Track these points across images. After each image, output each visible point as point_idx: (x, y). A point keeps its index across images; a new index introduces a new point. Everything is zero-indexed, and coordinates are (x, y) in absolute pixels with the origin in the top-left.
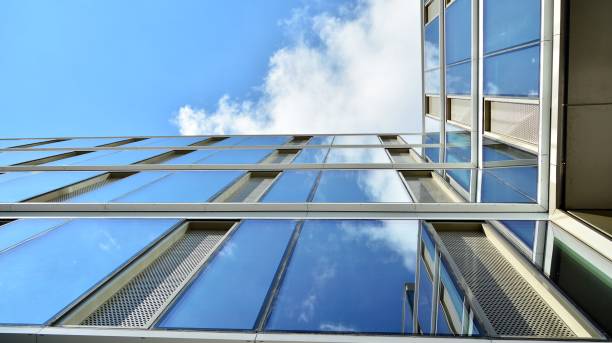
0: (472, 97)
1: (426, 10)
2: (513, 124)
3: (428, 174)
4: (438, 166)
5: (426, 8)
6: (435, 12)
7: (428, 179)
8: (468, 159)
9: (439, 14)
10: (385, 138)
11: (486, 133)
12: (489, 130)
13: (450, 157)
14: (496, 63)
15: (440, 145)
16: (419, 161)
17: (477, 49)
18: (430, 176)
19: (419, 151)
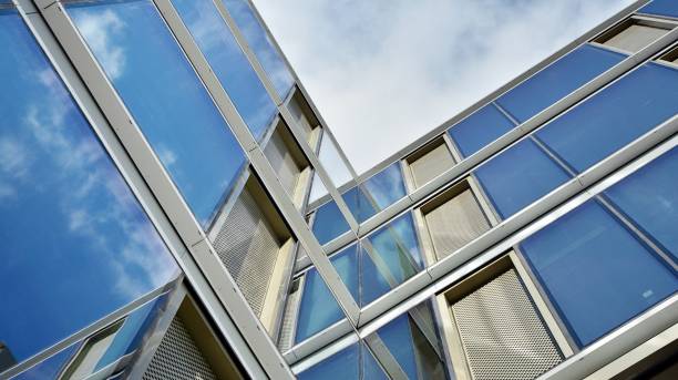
0: (499, 226)
1: (625, 23)
2: (495, 337)
3: (282, 234)
4: (311, 249)
5: (631, 22)
6: (633, 45)
7: (271, 239)
8: (363, 300)
9: (632, 54)
10: (300, 101)
11: (441, 300)
12: (451, 301)
13: (344, 261)
14: (599, 227)
15: (356, 228)
16: (298, 201)
17: (606, 175)
18: (281, 242)
19: (319, 192)
